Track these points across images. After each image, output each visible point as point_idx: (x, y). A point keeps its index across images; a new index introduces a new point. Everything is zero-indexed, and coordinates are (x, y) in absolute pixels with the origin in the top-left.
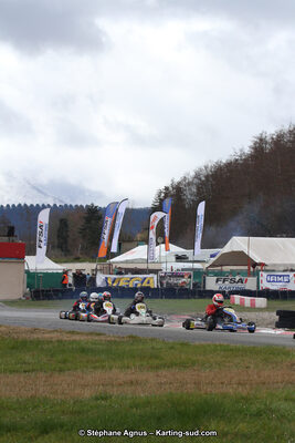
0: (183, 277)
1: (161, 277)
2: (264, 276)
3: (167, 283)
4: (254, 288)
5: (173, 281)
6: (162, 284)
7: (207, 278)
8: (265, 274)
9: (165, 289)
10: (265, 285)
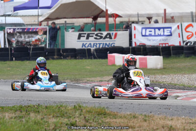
0: (36, 33)
1: (9, 34)
2: (137, 29)
3: (18, 42)
4: (125, 44)
5: (24, 39)
6: (10, 42)
7: (66, 33)
8: (139, 27)
9: (16, 49)
10: (138, 40)
